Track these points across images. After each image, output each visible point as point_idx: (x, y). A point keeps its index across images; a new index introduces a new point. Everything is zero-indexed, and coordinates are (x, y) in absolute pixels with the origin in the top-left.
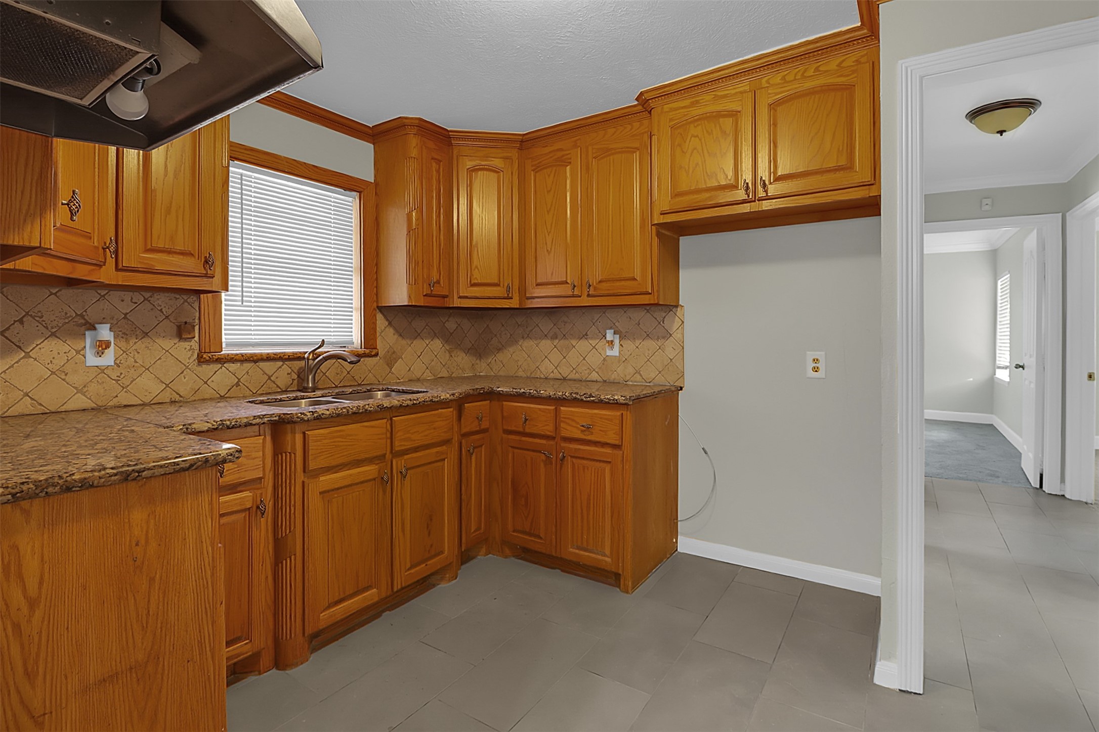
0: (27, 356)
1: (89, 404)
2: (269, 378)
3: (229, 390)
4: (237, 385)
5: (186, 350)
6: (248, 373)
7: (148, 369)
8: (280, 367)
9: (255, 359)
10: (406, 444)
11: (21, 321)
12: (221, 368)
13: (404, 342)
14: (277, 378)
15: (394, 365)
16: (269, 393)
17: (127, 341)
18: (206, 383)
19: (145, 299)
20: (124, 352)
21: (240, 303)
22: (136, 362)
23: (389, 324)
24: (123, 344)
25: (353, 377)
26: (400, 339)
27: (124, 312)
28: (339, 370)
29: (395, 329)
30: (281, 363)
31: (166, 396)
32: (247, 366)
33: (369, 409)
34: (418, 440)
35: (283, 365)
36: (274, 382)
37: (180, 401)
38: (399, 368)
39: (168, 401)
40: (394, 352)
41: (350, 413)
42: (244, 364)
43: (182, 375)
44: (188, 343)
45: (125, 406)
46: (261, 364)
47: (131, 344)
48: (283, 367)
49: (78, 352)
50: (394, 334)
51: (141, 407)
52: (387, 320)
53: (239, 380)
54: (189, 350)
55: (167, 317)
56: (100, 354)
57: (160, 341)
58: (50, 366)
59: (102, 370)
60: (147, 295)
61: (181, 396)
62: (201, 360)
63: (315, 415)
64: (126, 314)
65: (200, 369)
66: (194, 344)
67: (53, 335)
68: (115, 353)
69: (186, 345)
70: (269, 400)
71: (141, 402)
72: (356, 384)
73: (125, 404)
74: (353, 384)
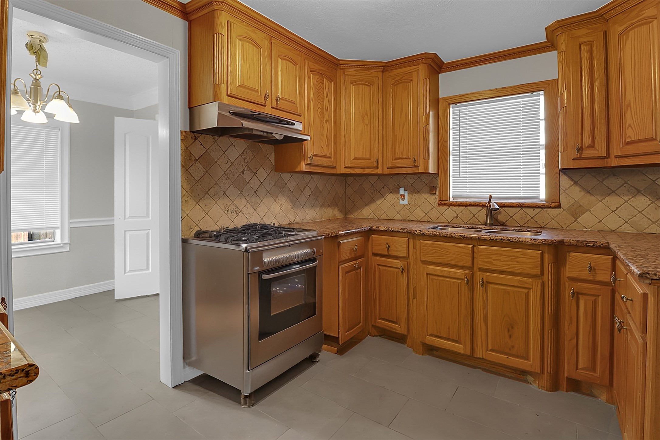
0: (385, 199)
1: (401, 218)
2: (474, 216)
3: (453, 220)
4: (457, 217)
5: (433, 199)
6: (462, 212)
7: (419, 206)
8: (480, 210)
9: (466, 205)
10: (488, 265)
11: (383, 188)
12: (449, 208)
13: (593, 198)
14: (479, 216)
15: (580, 216)
16: (474, 224)
17: (412, 194)
18: (442, 215)
19: (418, 177)
20: (411, 199)
21: (459, 176)
22: (415, 203)
23: (574, 184)
24: (411, 196)
25: (536, 222)
26: (588, 195)
27: (411, 183)
28: (524, 215)
29: (581, 187)
30: (481, 208)
31: (426, 219)
32: (462, 208)
33: (454, 236)
34: (500, 266)
35: (482, 209)
36: (477, 218)
37: (431, 222)
38: (586, 220)
39: (427, 221)
40: (580, 206)
41: (441, 236)
42: (460, 207)
43: (432, 210)
44: (434, 196)
45: (412, 221)
46: (469, 208)
47: (414, 195)
48: (482, 210)
49: (398, 199)
50: (580, 191)
51: (416, 222)
52: (572, 180)
53: (457, 215)
54: (435, 199)
55: (426, 185)
56: (403, 199)
57: (423, 195)
58: (390, 203)
59: (404, 205)
60: (419, 175)
61: (432, 220)
62: (440, 205)
63: (421, 233)
64: (412, 184)
65: (439, 208)
66: (437, 196)
67: (391, 192)
68: (408, 199)
69: (433, 197)
70: (457, 227)
71: (416, 220)
72: (539, 226)
73: (412, 220)
74: (537, 226)
